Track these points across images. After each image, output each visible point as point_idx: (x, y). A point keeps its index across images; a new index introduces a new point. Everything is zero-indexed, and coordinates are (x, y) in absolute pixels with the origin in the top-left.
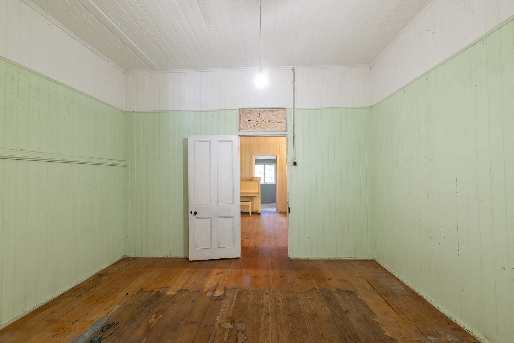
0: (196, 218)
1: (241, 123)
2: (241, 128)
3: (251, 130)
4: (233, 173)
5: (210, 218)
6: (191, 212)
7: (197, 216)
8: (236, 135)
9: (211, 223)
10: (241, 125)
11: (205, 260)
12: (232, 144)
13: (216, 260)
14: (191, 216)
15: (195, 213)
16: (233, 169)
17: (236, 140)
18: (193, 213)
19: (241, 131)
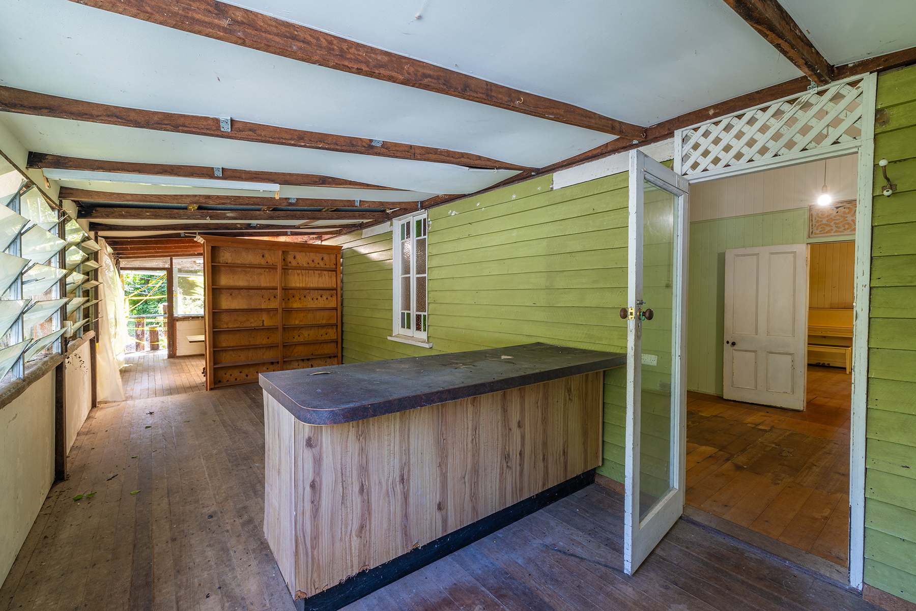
0: (734, 349)
1: (812, 226)
2: (812, 232)
3: (833, 234)
4: (794, 295)
5: (755, 352)
6: (728, 342)
7: (735, 347)
8: (803, 243)
9: (756, 359)
10: (812, 228)
11: (745, 403)
12: (795, 257)
13: (763, 405)
14: (727, 347)
15: (734, 344)
16: (794, 291)
17: (803, 251)
18: (730, 343)
19: (812, 238)
